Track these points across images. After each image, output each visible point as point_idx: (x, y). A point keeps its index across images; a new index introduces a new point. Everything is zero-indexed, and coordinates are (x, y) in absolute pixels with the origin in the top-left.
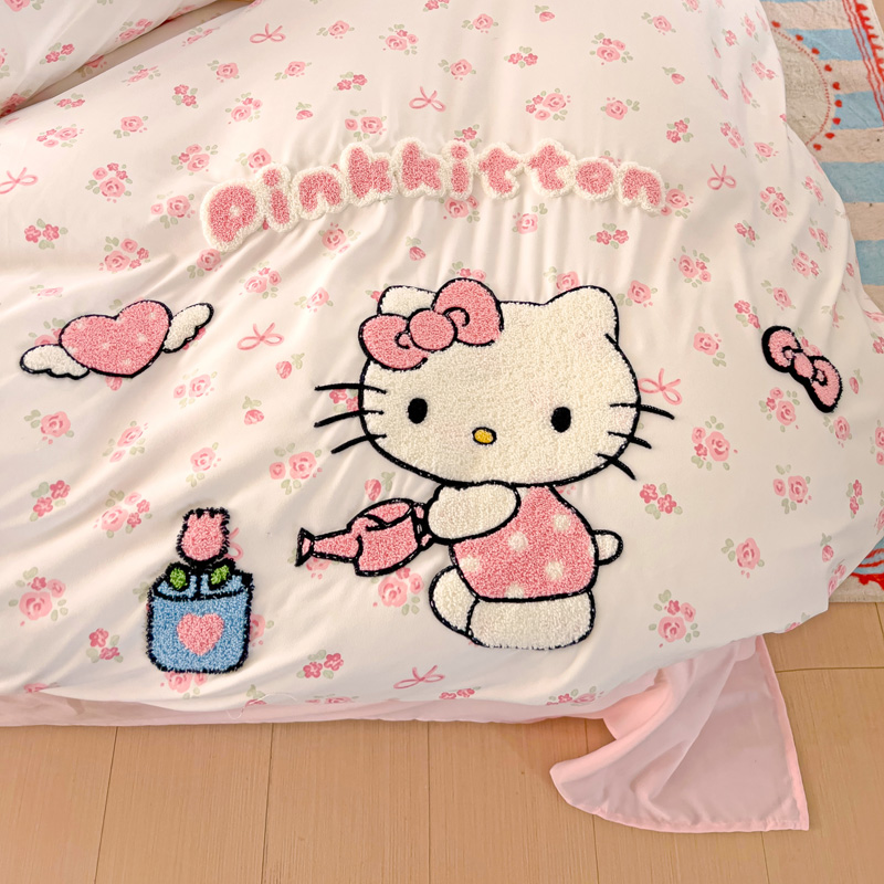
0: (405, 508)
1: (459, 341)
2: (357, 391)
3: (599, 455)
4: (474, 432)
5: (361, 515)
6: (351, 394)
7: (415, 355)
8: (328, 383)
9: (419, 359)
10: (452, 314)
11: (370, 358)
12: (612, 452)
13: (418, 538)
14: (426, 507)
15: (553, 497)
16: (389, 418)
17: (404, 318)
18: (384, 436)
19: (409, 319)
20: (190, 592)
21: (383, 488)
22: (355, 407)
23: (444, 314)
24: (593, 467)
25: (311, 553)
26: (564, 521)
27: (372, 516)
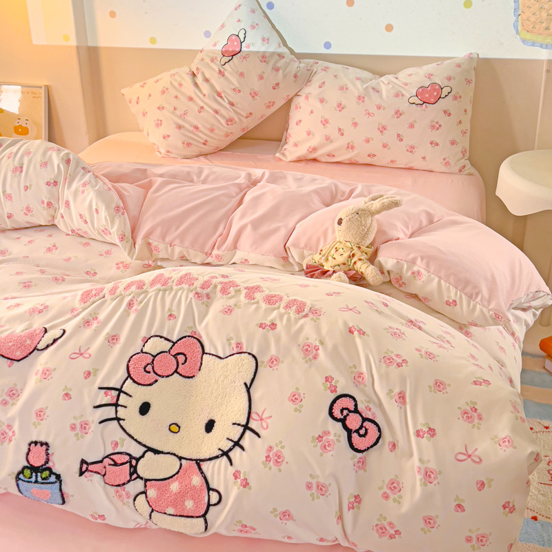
0: (127, 458)
1: (178, 373)
2: (117, 392)
3: (220, 449)
4: (170, 425)
5: (107, 457)
6: (115, 393)
7: (152, 376)
8: (105, 386)
9: (153, 380)
10: (178, 357)
11: (129, 376)
12: (225, 450)
13: (131, 475)
14: (138, 460)
15: (196, 467)
17: (152, 356)
18: (124, 420)
19: (155, 357)
20: (33, 479)
21: (119, 445)
22: (114, 401)
23: (174, 356)
24: (215, 455)
25: (87, 469)
26: (197, 480)
27: (112, 459)
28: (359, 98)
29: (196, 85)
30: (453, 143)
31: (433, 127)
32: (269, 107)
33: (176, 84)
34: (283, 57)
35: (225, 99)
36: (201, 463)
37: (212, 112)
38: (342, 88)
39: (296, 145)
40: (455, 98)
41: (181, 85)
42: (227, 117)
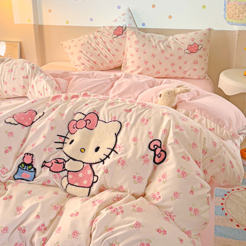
0: (63, 161)
3: (100, 159)
4: (81, 149)
5: (55, 159)
9: (75, 131)
10: (87, 121)
11: (69, 131)
12: (103, 159)
13: (63, 168)
14: (66, 162)
15: (90, 166)
17: (76, 121)
19: (77, 121)
20: (25, 168)
23: (85, 121)
24: (98, 161)
25: (45, 165)
26: (90, 172)
30: (202, 69)
31: (195, 63)
36: (92, 165)
40: (204, 50)
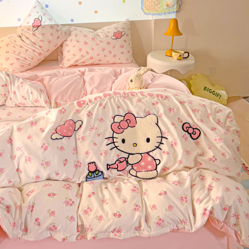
1: (129, 126)
2: (112, 138)
3: (155, 146)
4: (133, 144)
5: (117, 160)
7: (122, 130)
9: (122, 131)
10: (127, 121)
11: (114, 132)
12: (157, 146)
13: (127, 164)
14: (128, 158)
15: (148, 155)
16: (119, 143)
18: (118, 146)
19: (120, 123)
21: (120, 156)
24: (154, 149)
25: (110, 168)
26: (150, 159)
27: (119, 161)
28: (93, 39)
29: (22, 40)
31: (121, 47)
32: (55, 46)
33: (13, 41)
34: (59, 26)
35: (37, 45)
36: (149, 153)
37: (32, 51)
38: (85, 36)
39: (68, 60)
40: (127, 35)
41: (15, 41)
42: (39, 52)
